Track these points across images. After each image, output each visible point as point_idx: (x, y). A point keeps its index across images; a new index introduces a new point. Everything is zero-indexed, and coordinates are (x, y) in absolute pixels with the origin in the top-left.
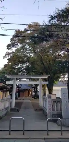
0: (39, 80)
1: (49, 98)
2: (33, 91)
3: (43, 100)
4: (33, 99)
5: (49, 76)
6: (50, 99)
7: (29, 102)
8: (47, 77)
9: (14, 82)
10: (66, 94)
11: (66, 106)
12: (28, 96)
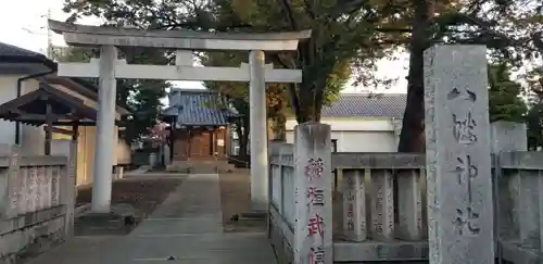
0: (251, 57)
1: (311, 147)
2: (235, 136)
3: (271, 166)
4: (232, 167)
5: (307, 34)
6: (317, 154)
7: (209, 183)
8: (293, 45)
9: (107, 67)
10: (473, 96)
11: (469, 209)
12: (211, 154)
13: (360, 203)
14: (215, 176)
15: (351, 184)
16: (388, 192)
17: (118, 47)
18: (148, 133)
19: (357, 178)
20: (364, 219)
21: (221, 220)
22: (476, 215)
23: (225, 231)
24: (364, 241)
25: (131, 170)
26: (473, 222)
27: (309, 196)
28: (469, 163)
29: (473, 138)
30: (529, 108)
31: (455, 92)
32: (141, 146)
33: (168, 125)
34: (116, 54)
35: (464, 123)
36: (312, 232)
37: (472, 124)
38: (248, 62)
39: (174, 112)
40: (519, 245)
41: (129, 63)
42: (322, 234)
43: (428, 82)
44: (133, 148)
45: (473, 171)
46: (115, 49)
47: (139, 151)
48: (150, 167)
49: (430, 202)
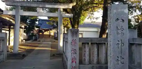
4: (55, 40)
5: (75, 4)
6: (74, 38)
8: (71, 7)
10: (123, 20)
11: (121, 56)
12: (49, 37)
13: (87, 53)
14: (50, 43)
15: (85, 47)
16: (96, 50)
17: (21, 6)
18: (33, 31)
19: (87, 46)
20: (88, 58)
21: (50, 56)
22: (123, 58)
23: (50, 59)
24: (88, 64)
25: (28, 41)
26: (122, 60)
27: (72, 51)
28: (121, 42)
29: (123, 34)
30: (134, 26)
31: (118, 19)
32: (31, 34)
33: (38, 29)
34: (20, 8)
35: (120, 29)
36: (73, 62)
37: (122, 30)
38: (58, 11)
39: (39, 25)
40: (135, 66)
41: (24, 11)
42: (76, 62)
43: (109, 16)
44: (29, 35)
45: (123, 44)
46: (20, 7)
47: (30, 36)
48: (33, 40)
49: (109, 54)
